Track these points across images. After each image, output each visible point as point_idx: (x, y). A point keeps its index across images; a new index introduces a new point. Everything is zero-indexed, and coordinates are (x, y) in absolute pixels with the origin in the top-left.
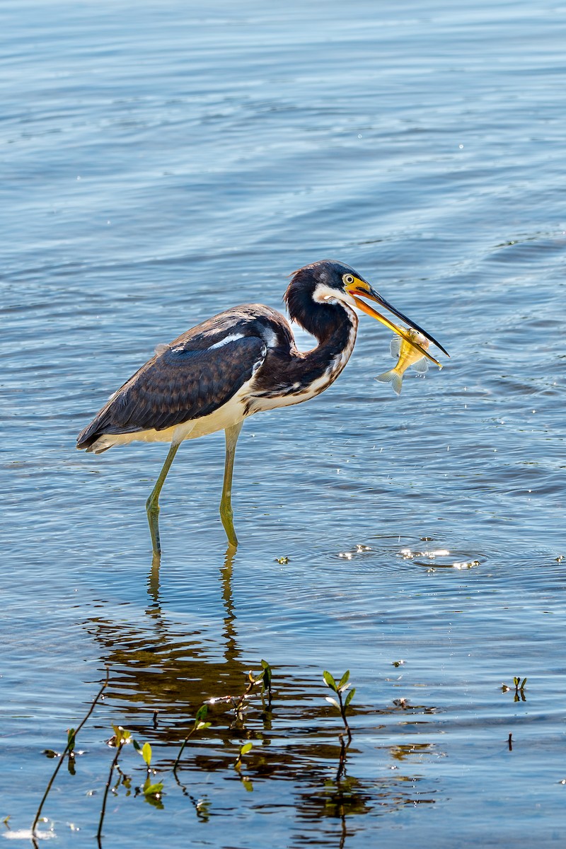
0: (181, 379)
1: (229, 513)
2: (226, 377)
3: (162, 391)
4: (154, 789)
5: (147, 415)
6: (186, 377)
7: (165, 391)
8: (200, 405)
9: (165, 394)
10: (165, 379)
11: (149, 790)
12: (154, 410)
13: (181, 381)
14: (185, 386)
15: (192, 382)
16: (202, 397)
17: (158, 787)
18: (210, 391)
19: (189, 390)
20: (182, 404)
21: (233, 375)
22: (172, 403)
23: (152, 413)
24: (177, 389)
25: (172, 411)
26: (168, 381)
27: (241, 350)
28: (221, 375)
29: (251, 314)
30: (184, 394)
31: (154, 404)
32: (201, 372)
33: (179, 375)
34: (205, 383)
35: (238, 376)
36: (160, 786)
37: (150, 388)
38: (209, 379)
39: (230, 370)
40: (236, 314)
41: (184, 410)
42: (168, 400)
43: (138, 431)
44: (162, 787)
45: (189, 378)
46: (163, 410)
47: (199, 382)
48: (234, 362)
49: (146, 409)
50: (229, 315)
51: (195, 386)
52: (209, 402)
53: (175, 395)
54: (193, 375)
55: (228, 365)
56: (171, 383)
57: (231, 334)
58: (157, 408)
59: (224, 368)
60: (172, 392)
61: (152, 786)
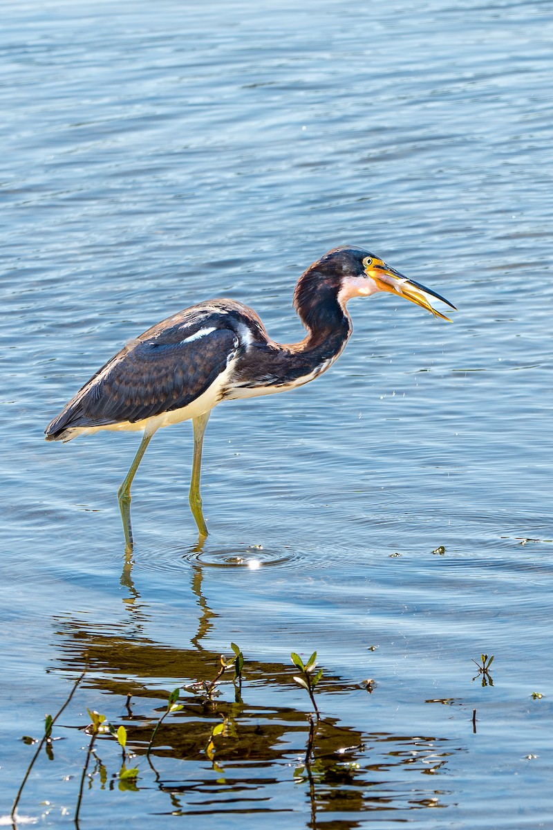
0: (155, 373)
1: (198, 501)
2: (200, 370)
3: (135, 384)
4: (129, 774)
5: (121, 408)
6: (160, 371)
7: (139, 384)
8: (175, 397)
9: (140, 388)
10: (140, 373)
11: (125, 775)
12: (128, 403)
13: (155, 375)
14: (160, 379)
15: (166, 376)
16: (177, 390)
17: (133, 772)
18: (185, 384)
19: (164, 384)
20: (156, 397)
21: (208, 367)
22: (147, 396)
23: (126, 406)
24: (152, 382)
25: (146, 404)
26: (142, 374)
27: (214, 343)
28: (195, 367)
29: (223, 309)
30: (159, 387)
31: (128, 397)
32: (175, 365)
33: (153, 369)
34: (179, 376)
35: (212, 368)
36: (135, 771)
37: (123, 383)
38: (184, 372)
39: (205, 363)
40: (207, 308)
41: (159, 403)
42: (143, 394)
43: (111, 423)
44: (137, 772)
45: (164, 371)
46: (137, 403)
47: (173, 375)
48: (209, 355)
49: (119, 402)
50: (201, 309)
51: (170, 379)
52: (184, 394)
53: (149, 389)
54: (167, 368)
55: (202, 358)
56: (145, 377)
57: (204, 327)
58: (131, 400)
59: (198, 361)
60: (146, 386)
61: (128, 771)
